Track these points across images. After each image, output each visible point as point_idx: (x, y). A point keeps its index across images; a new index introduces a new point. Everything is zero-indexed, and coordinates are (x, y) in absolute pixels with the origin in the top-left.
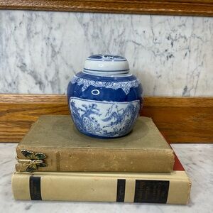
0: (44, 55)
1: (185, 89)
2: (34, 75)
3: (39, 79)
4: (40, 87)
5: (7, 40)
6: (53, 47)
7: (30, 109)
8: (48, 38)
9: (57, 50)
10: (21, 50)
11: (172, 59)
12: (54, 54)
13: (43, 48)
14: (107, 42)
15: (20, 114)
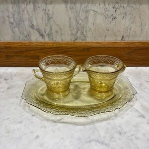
0: (44, 19)
1: (123, 37)
2: (39, 31)
3: (41, 33)
4: (42, 37)
5: (23, 11)
6: (48, 15)
7: (38, 50)
8: (45, 10)
9: (50, 16)
10: (31, 17)
11: (116, 20)
12: (49, 19)
13: (42, 16)
14: (78, 11)
15: (32, 52)
